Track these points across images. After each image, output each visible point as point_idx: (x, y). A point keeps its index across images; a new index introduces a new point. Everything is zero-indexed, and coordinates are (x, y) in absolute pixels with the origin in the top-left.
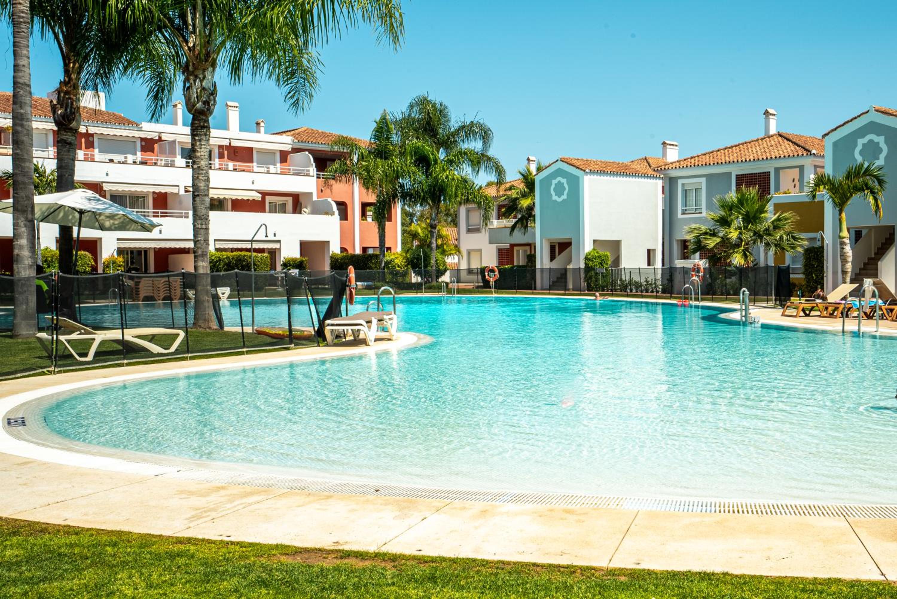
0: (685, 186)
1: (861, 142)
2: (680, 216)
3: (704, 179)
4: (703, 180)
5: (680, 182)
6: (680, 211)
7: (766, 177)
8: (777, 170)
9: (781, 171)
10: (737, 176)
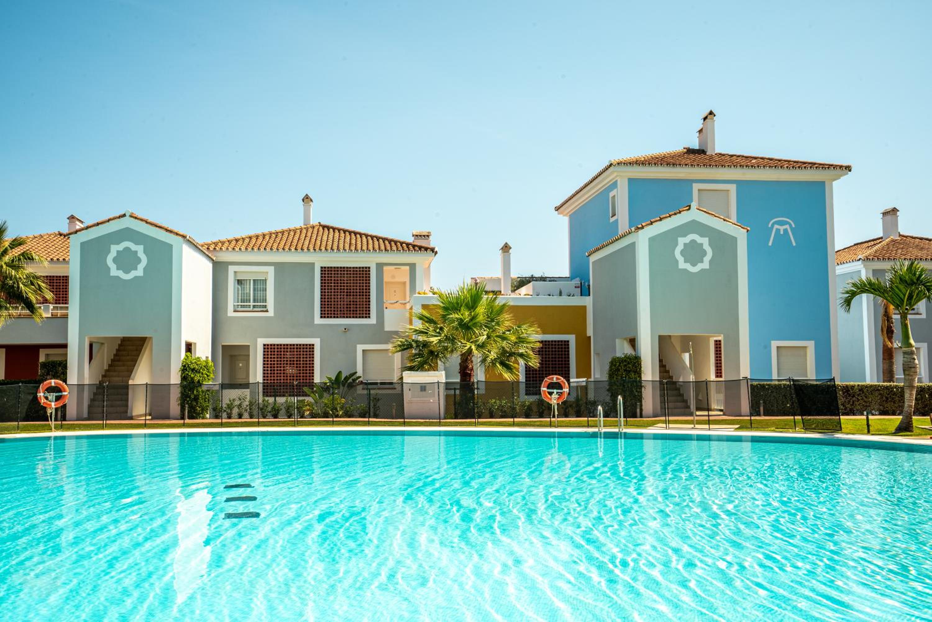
0: (238, 274)
1: (682, 241)
2: (231, 313)
3: (272, 268)
4: (271, 270)
5: (232, 269)
6: (230, 308)
7: (364, 272)
8: (380, 266)
9: (385, 268)
10: (323, 269)
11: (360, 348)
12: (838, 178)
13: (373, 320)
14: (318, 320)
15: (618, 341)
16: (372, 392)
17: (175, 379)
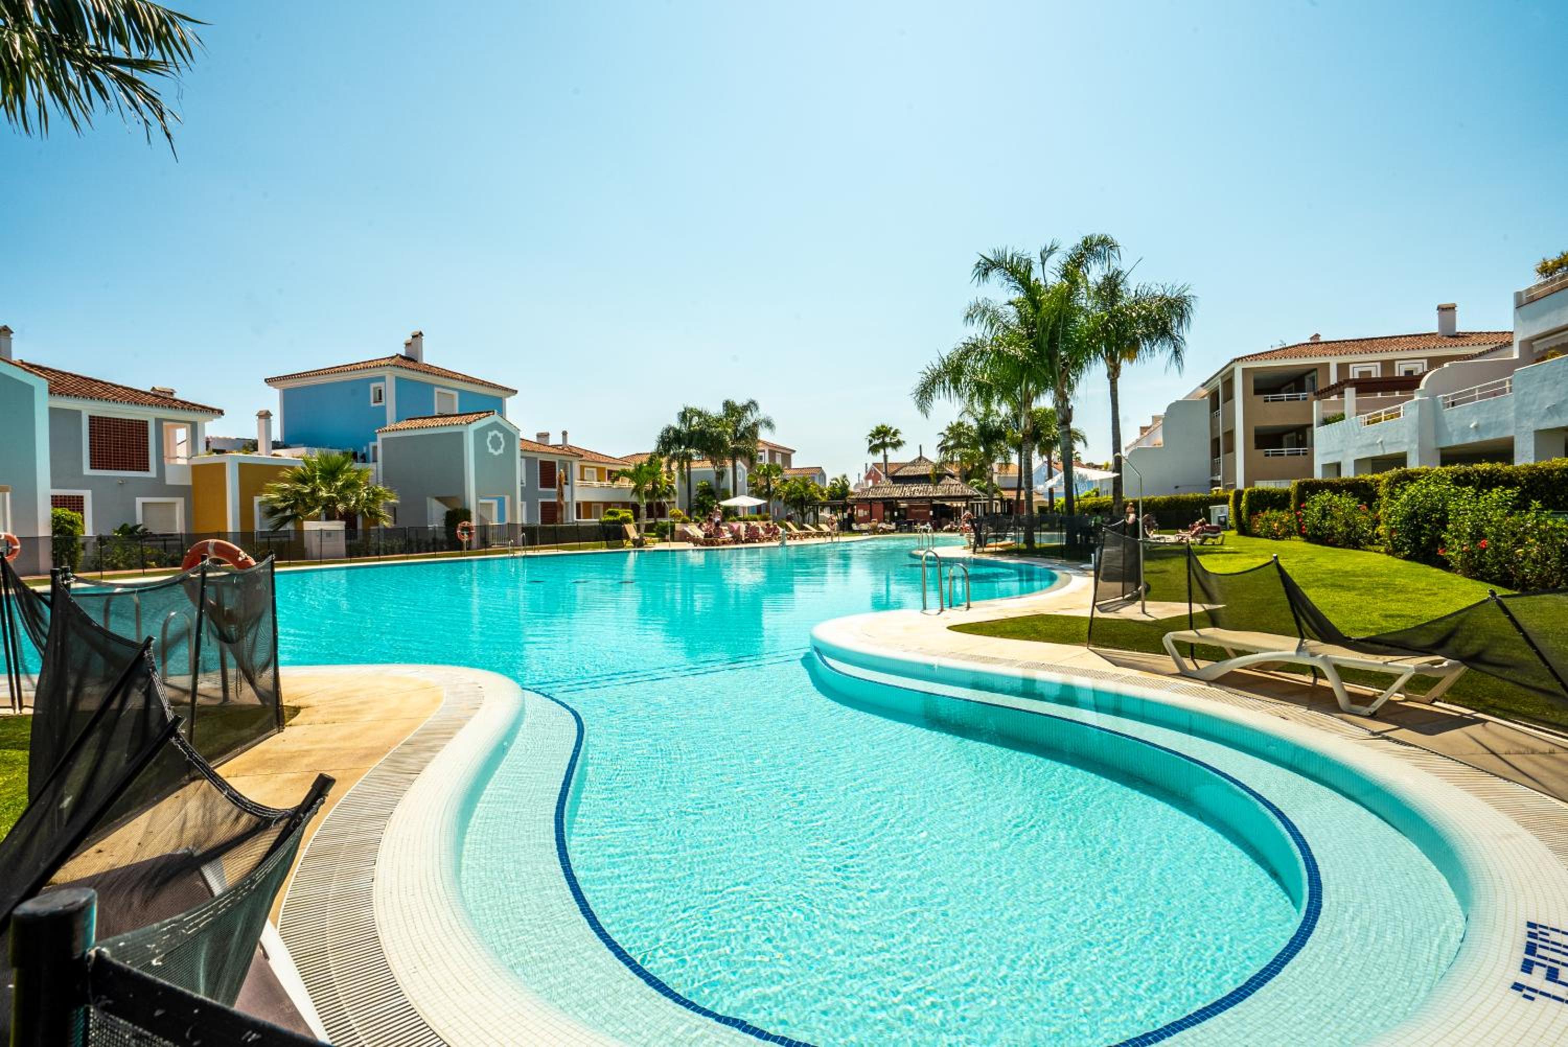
7: (142, 426)
8: (159, 422)
9: (165, 424)
10: (92, 419)
11: (139, 501)
12: (509, 396)
13: (152, 473)
14: (87, 471)
15: (428, 499)
16: (168, 543)
17: (44, 530)
